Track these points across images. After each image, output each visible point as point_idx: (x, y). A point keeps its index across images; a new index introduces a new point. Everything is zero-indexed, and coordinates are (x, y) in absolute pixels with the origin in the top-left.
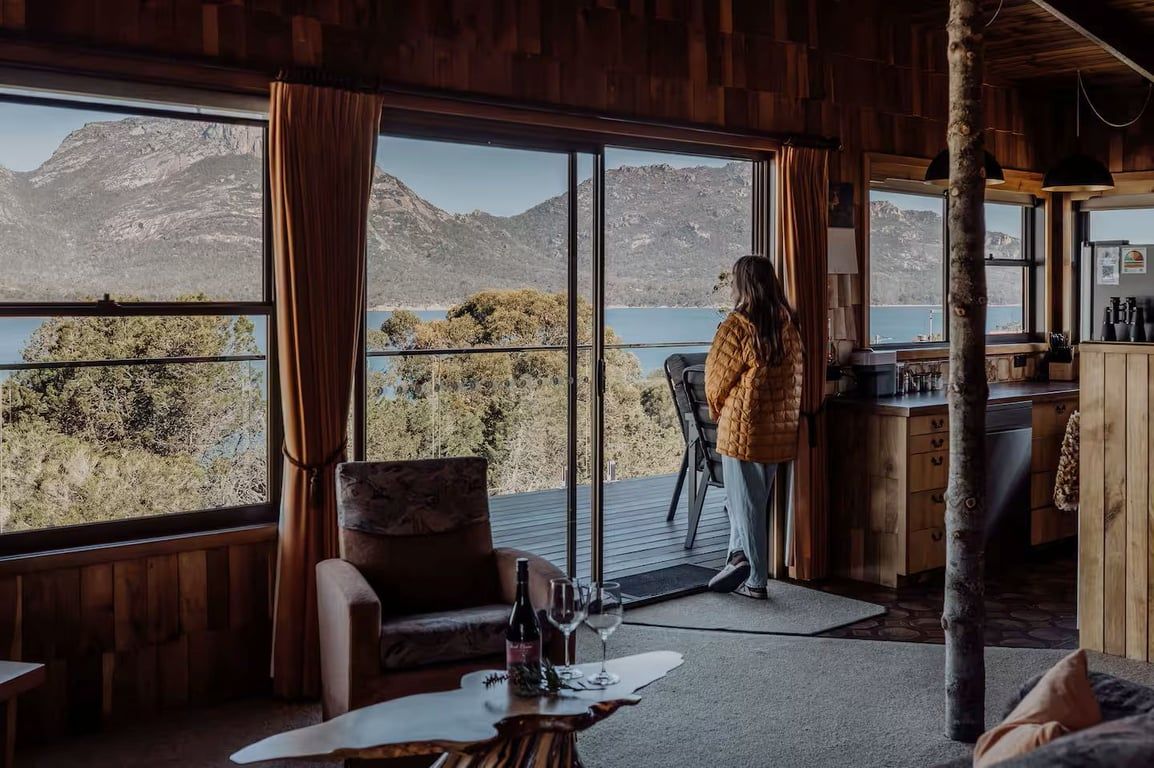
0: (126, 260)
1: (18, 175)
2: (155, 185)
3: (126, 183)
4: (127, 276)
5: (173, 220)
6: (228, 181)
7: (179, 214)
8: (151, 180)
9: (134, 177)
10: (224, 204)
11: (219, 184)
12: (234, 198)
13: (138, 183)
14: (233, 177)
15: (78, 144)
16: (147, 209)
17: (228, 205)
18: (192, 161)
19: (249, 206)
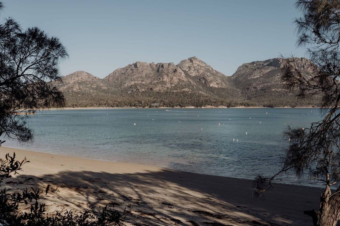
0: (253, 96)
1: (228, 77)
2: (259, 78)
3: (252, 77)
4: (253, 100)
5: (264, 85)
6: (278, 75)
7: (265, 84)
8: (258, 76)
9: (255, 76)
10: (277, 81)
11: (276, 76)
12: (280, 79)
13: (255, 77)
14: (279, 74)
15: (241, 69)
16: (258, 83)
17: (278, 81)
18: (269, 71)
19: (284, 82)
